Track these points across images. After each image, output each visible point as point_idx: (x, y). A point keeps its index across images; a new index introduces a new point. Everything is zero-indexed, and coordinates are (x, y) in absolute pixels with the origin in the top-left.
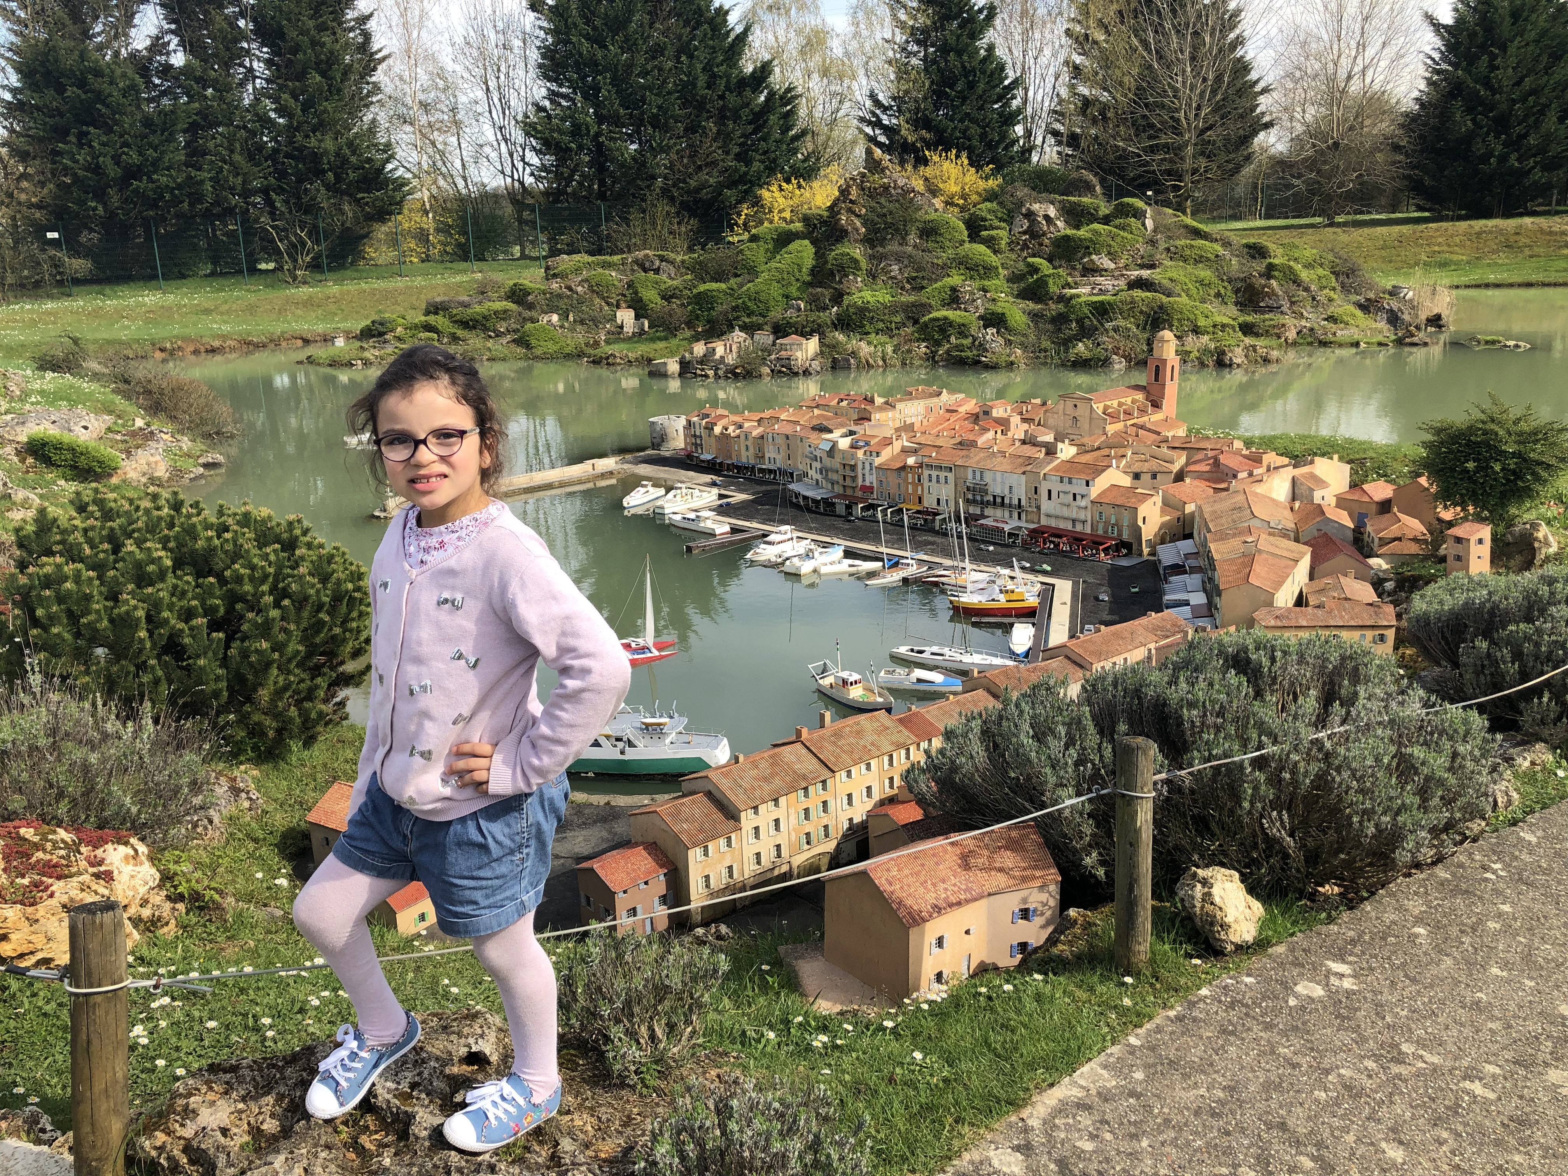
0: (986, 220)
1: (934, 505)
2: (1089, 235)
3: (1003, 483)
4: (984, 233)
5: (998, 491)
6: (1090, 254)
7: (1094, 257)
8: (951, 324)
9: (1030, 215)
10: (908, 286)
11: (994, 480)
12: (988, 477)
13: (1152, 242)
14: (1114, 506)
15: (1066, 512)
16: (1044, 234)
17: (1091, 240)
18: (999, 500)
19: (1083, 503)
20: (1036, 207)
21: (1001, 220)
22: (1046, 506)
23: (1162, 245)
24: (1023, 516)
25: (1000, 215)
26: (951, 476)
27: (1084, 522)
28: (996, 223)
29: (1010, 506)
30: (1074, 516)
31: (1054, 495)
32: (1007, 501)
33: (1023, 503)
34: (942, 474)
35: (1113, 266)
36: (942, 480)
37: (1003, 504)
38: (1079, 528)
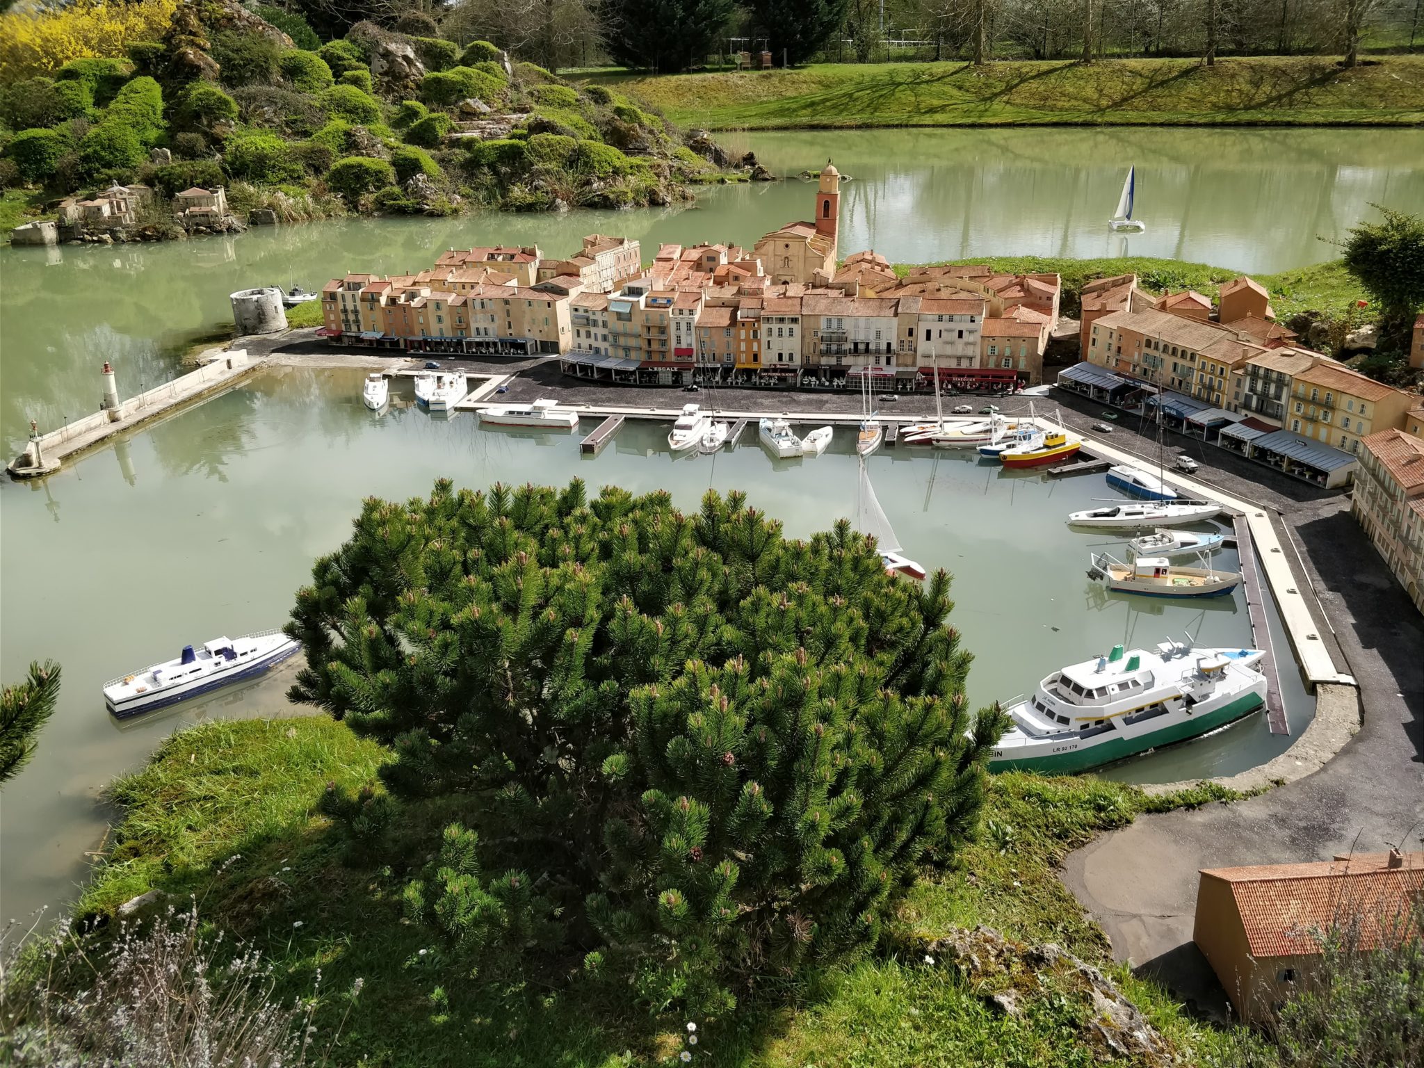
0: (343, 59)
1: (775, 360)
2: (459, 78)
3: (868, 328)
4: (347, 74)
5: (861, 337)
6: (464, 97)
7: (469, 100)
8: (367, 171)
9: (387, 55)
10: (288, 131)
11: (856, 326)
12: (847, 325)
13: (515, 87)
14: (1009, 338)
15: (949, 350)
16: (407, 76)
17: (463, 84)
18: (862, 347)
19: (971, 339)
20: (392, 47)
21: (359, 59)
22: (923, 346)
23: (525, 90)
24: (894, 360)
25: (357, 54)
26: (797, 328)
27: (971, 359)
28: (354, 62)
29: (878, 351)
30: (959, 353)
31: (934, 335)
32: (872, 347)
33: (894, 347)
34: (786, 327)
35: (487, 109)
36: (786, 332)
37: (867, 351)
38: (965, 364)
